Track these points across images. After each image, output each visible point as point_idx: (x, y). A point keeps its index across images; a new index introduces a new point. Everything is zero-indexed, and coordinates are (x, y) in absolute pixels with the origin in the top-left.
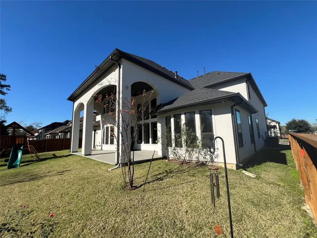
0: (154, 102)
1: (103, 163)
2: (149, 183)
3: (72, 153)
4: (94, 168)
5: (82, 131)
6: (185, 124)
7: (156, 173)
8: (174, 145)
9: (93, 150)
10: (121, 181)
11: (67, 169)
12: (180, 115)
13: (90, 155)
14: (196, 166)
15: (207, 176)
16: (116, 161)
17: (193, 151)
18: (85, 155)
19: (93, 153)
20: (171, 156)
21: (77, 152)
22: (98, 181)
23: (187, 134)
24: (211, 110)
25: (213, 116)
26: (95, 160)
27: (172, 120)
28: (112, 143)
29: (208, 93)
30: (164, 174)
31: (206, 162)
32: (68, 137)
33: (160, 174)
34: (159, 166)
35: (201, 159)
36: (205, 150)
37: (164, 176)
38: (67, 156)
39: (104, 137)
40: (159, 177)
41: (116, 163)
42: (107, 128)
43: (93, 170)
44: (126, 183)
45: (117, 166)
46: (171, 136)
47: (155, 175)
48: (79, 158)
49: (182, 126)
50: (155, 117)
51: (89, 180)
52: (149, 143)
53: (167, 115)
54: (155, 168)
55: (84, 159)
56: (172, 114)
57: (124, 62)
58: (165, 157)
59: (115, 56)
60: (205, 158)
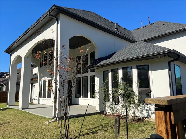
0: (92, 55)
1: (40, 116)
2: (84, 135)
3: (9, 107)
4: (31, 121)
5: (20, 84)
6: (123, 79)
7: (92, 127)
8: (111, 100)
9: (30, 104)
10: (58, 133)
11: (5, 122)
12: (118, 69)
13: (27, 108)
14: (132, 122)
15: (141, 131)
16: (53, 115)
17: (130, 106)
18: (22, 109)
19: (30, 106)
20: (108, 111)
21: (13, 105)
22: (35, 133)
23: (124, 89)
24: (148, 65)
25: (150, 72)
26: (32, 114)
27: (110, 74)
28: (49, 96)
29: (146, 48)
30: (99, 128)
31: (143, 118)
32: (4, 90)
33: (95, 128)
34: (96, 120)
35: (138, 115)
36: (141, 105)
37: (99, 130)
38: (3, 110)
39: (41, 90)
40: (94, 130)
41: (53, 117)
42: (45, 81)
43: (31, 123)
44: (62, 135)
45: (54, 120)
46: (108, 91)
47: (90, 129)
48: (17, 112)
49: (119, 81)
50: (93, 71)
51: (27, 131)
52: (87, 97)
53: (105, 69)
54: (91, 122)
55: (21, 113)
56: (109, 68)
57: (62, 17)
58: (102, 112)
59: (53, 12)
60: (142, 114)
